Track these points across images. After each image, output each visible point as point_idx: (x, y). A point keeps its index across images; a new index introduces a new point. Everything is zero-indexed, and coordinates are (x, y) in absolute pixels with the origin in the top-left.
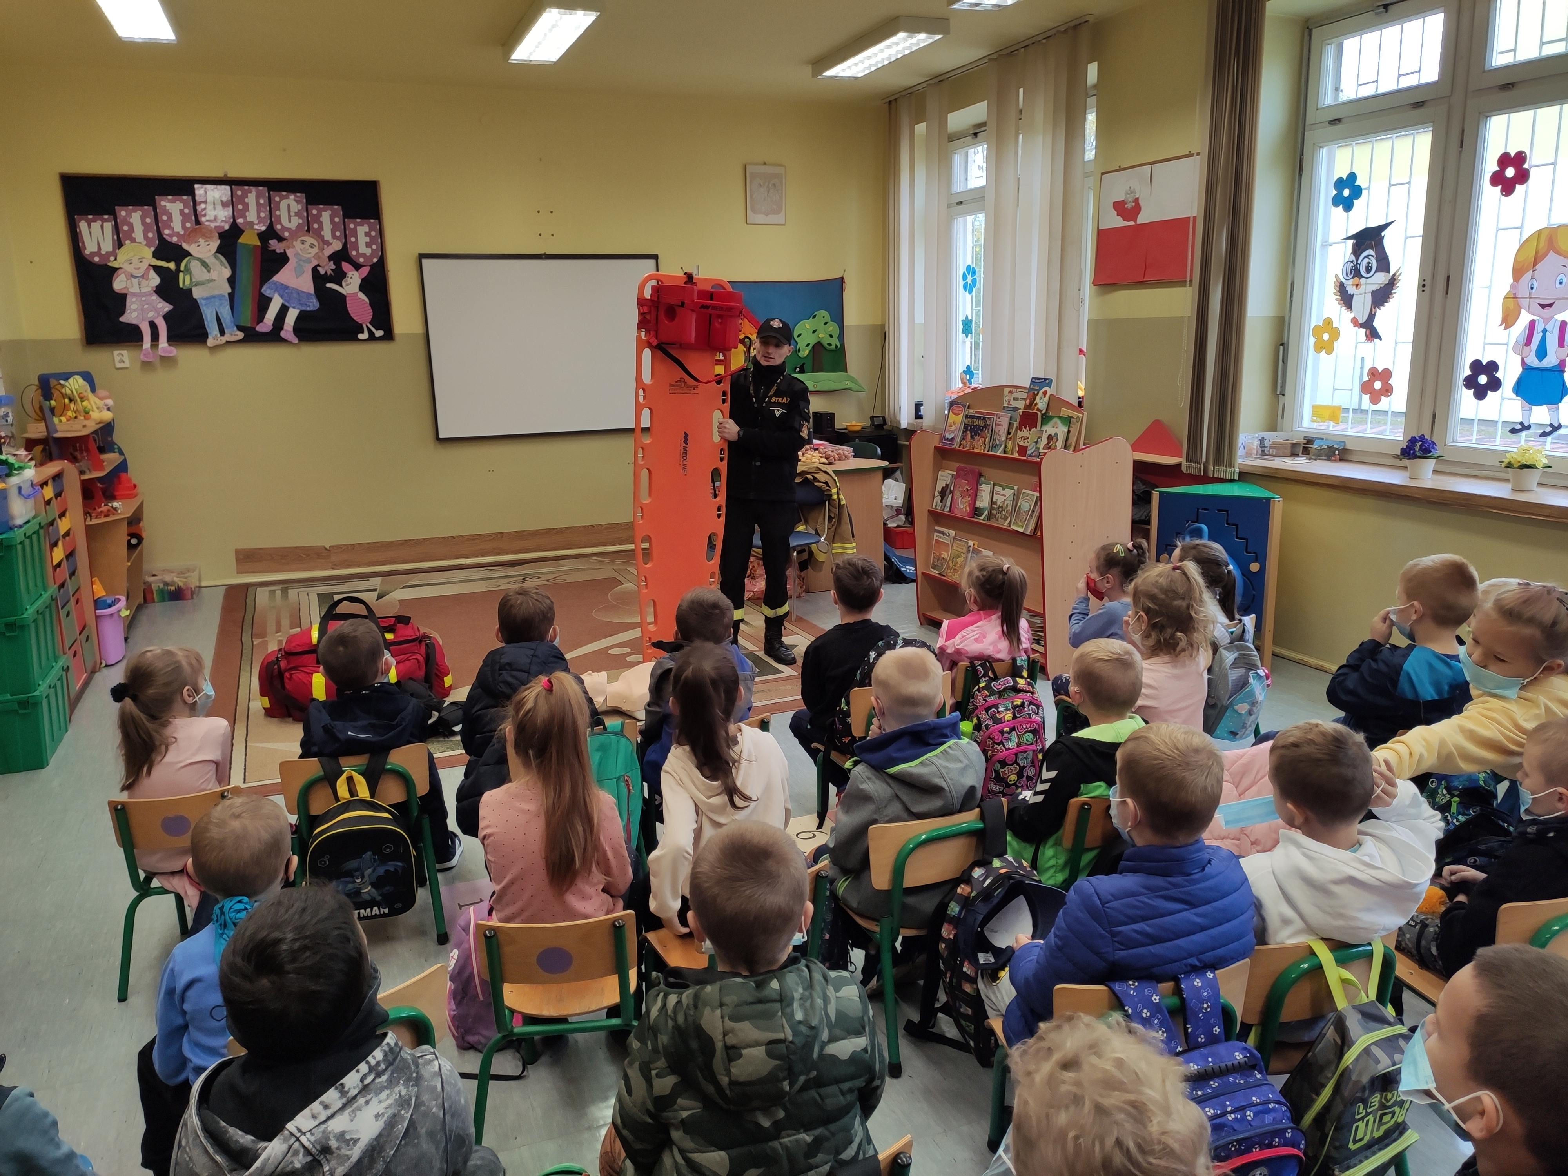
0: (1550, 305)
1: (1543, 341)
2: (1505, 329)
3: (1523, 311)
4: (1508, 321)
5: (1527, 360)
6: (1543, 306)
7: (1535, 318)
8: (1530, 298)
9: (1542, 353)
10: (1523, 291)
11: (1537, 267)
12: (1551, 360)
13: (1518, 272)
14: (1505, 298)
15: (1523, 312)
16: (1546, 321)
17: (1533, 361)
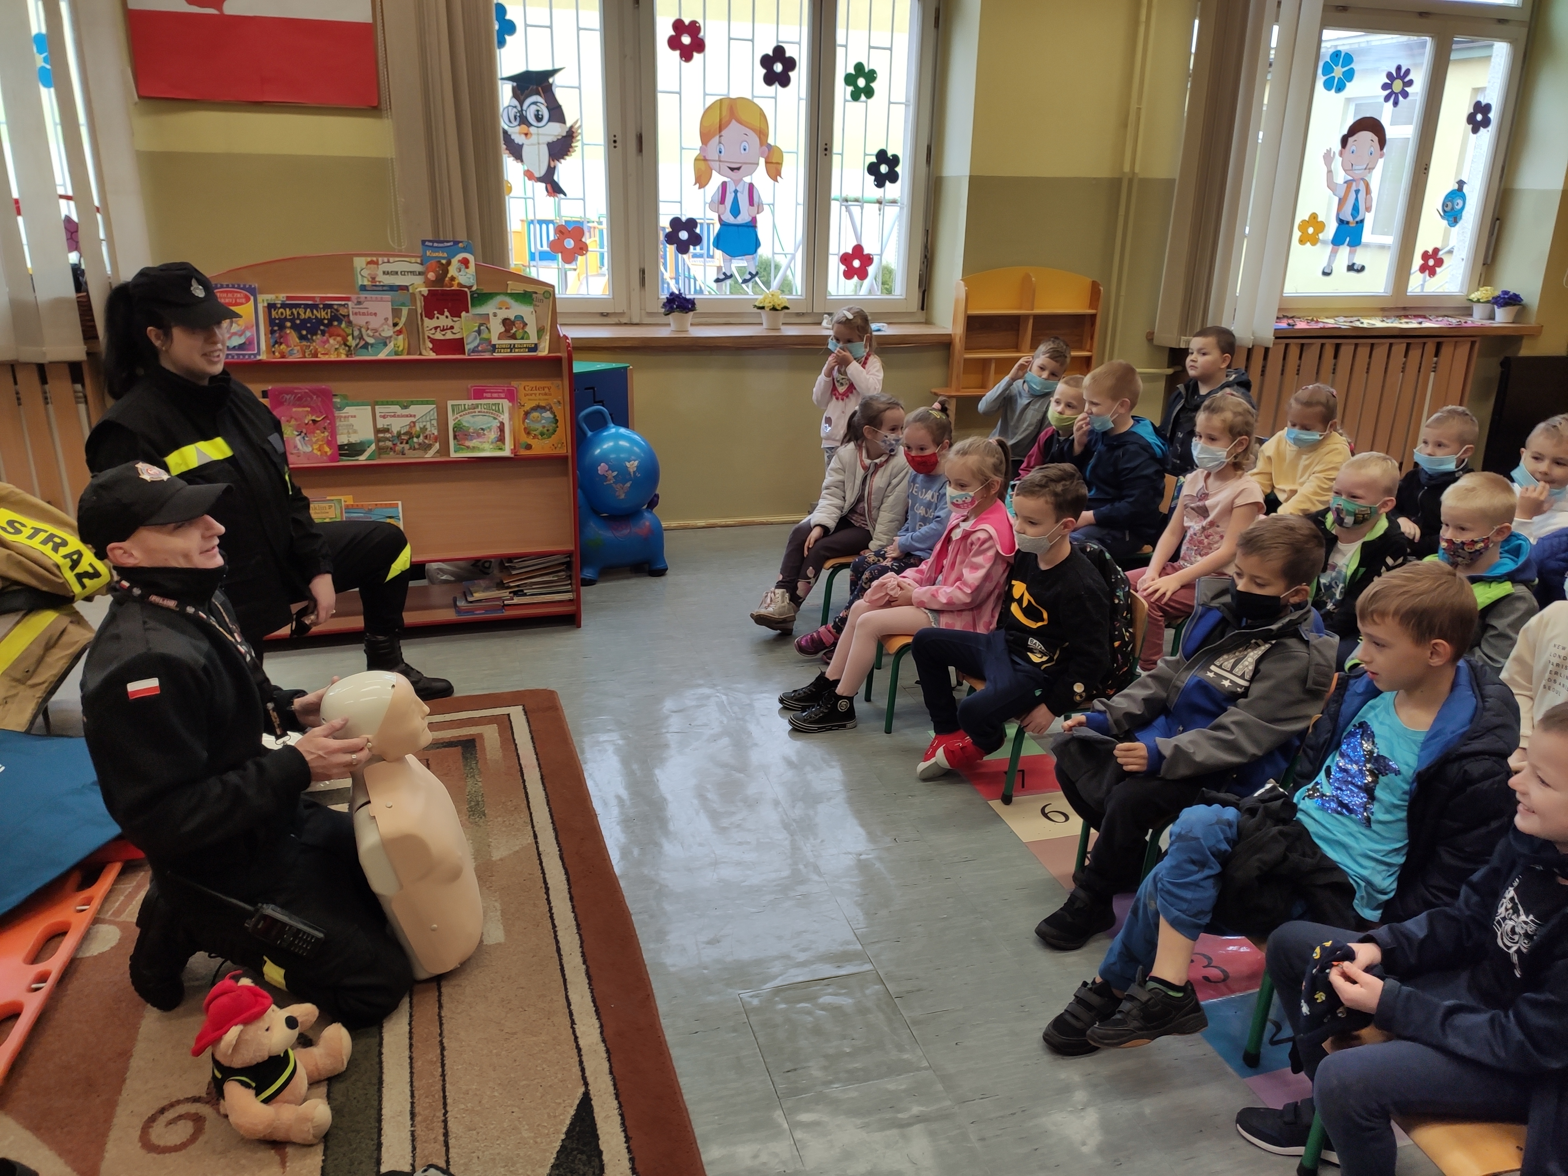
0: (738, 169)
1: (736, 201)
2: (700, 188)
3: (714, 172)
4: (702, 180)
5: (723, 217)
6: (732, 169)
7: (726, 179)
8: (720, 161)
9: (735, 210)
10: (712, 154)
11: (723, 133)
12: (744, 218)
13: (705, 137)
14: (696, 160)
15: (715, 174)
16: (737, 182)
17: (729, 218)
